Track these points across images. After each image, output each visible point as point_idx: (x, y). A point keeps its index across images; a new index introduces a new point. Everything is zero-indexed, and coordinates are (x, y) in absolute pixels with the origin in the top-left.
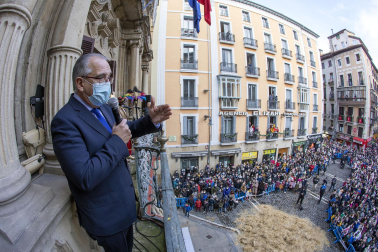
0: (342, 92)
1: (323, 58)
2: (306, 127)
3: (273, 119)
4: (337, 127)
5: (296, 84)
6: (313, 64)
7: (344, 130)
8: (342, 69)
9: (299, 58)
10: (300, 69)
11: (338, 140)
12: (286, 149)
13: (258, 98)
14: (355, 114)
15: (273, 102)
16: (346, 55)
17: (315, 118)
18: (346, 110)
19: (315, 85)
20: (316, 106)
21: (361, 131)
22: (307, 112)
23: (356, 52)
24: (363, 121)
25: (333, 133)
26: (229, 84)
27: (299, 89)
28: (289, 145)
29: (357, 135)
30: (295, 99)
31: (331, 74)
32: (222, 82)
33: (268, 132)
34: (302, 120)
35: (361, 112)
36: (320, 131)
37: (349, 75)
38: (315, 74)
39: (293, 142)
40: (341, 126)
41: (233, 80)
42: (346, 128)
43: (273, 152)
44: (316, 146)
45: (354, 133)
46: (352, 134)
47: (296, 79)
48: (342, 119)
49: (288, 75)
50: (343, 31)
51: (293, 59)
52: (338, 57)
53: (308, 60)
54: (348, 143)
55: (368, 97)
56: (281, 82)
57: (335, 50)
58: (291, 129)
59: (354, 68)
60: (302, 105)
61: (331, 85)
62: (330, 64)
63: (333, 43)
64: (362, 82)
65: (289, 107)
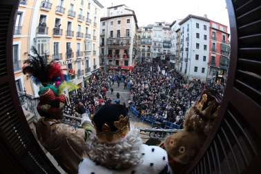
0: (111, 41)
1: (102, 20)
2: (90, 66)
3: (70, 65)
4: (107, 62)
5: (83, 39)
6: (95, 24)
7: (113, 63)
8: (113, 27)
9: (87, 21)
10: (87, 28)
11: (109, 70)
13: (60, 52)
14: (122, 53)
15: (69, 53)
16: (118, 19)
17: (94, 61)
18: (114, 51)
19: (95, 38)
20: (94, 51)
21: (126, 63)
22: (89, 56)
24: (128, 57)
25: (104, 66)
26: (42, 44)
27: (85, 42)
29: (124, 65)
30: (82, 49)
31: (104, 30)
32: (38, 43)
34: (87, 61)
35: (126, 51)
36: (98, 67)
37: (118, 31)
38: (96, 31)
39: (84, 78)
40: (111, 61)
41: (45, 41)
42: (115, 62)
45: (122, 64)
46: (120, 64)
47: (84, 36)
48: (111, 56)
49: (79, 33)
50: (122, 6)
51: (84, 22)
52: (112, 20)
53: (92, 22)
54: (118, 70)
55: (132, 43)
56: (74, 38)
57: (110, 16)
58: (81, 69)
59: (123, 27)
60: (86, 52)
61: (102, 37)
62: (104, 24)
63: (111, 12)
64: (128, 35)
65: (78, 55)
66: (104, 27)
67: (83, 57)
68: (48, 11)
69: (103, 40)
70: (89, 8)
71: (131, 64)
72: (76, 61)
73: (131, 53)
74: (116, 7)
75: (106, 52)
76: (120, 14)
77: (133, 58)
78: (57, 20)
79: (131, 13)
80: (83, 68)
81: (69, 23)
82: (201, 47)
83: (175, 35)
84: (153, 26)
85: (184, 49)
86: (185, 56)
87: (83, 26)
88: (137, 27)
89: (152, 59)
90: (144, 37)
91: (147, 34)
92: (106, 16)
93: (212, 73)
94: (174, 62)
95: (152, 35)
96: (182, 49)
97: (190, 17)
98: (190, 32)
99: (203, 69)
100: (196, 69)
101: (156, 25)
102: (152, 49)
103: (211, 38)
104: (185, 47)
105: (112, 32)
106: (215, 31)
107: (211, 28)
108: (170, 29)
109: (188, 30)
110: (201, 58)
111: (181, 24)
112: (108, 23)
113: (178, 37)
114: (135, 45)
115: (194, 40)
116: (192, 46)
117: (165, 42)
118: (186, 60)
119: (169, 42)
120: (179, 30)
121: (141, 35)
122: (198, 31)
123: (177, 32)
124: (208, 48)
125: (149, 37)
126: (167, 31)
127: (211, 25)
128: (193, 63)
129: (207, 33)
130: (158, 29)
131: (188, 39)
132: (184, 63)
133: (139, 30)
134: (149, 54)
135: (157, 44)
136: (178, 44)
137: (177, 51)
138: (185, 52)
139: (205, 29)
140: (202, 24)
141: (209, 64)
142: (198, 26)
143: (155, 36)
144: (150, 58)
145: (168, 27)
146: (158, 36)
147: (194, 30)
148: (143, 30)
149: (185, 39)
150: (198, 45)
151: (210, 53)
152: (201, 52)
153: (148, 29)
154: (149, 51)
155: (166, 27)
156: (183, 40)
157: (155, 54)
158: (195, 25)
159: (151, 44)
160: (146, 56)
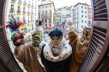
1: (39, 6)
2: (34, 27)
5: (30, 15)
8: (44, 9)
9: (32, 7)
10: (32, 10)
12: (30, 35)
14: (48, 21)
16: (46, 6)
18: (44, 20)
19: (36, 14)
22: (33, 23)
23: (51, 5)
24: (51, 22)
27: (31, 16)
28: (30, 34)
29: (49, 26)
30: (30, 20)
32: (10, 17)
34: (33, 25)
35: (50, 20)
37: (46, 11)
38: (36, 11)
41: (14, 16)
42: (45, 25)
43: (27, 37)
45: (48, 26)
46: (47, 26)
47: (31, 13)
49: (28, 12)
51: (31, 7)
52: (43, 6)
53: (35, 7)
54: (46, 29)
55: (52, 16)
56: (27, 14)
57: (42, 4)
59: (48, 9)
60: (32, 21)
61: (39, 14)
62: (40, 8)
63: (42, 2)
64: (51, 13)
65: (29, 22)
66: (40, 9)
67: (30, 23)
68: (14, 3)
69: (39, 16)
70: (33, 1)
71: (52, 25)
72: (27, 25)
73: (52, 20)
76: (47, 3)
77: (53, 23)
78: (19, 7)
79: (52, 3)
80: (31, 28)
81: (24, 8)
82: (84, 17)
83: (72, 12)
84: (62, 8)
85: (76, 18)
86: (77, 21)
87: (30, 9)
88: (55, 9)
89: (62, 23)
90: (58, 13)
91: (59, 12)
92: (40, 4)
95: (62, 12)
96: (75, 18)
97: (79, 4)
100: (82, 27)
101: (63, 8)
102: (62, 18)
103: (88, 12)
104: (77, 17)
105: (43, 11)
106: (90, 9)
107: (88, 8)
108: (69, 9)
109: (78, 9)
110: (84, 22)
111: (74, 7)
112: (42, 7)
113: (73, 13)
114: (54, 17)
115: (80, 14)
116: (80, 17)
117: (67, 15)
118: (78, 23)
119: (69, 15)
120: (74, 9)
121: (57, 12)
122: (82, 9)
123: (73, 10)
124: (87, 17)
125: (60, 13)
126: (68, 10)
127: (88, 7)
128: (81, 24)
129: (87, 10)
130: (64, 9)
131: (78, 13)
132: (76, 24)
133: (55, 10)
134: (60, 21)
135: (64, 16)
136: (73, 16)
137: (73, 19)
139: (86, 8)
140: (84, 6)
141: (88, 24)
142: (82, 7)
143: (63, 13)
144: (61, 23)
145: (69, 8)
146: (64, 13)
147: (80, 10)
148: (57, 10)
149: (76, 14)
150: (82, 16)
151: (88, 19)
152: (84, 19)
153: (60, 9)
154: (60, 19)
155: (68, 8)
156: (75, 14)
157: (63, 21)
158: (81, 7)
159: (61, 16)
160: (59, 22)
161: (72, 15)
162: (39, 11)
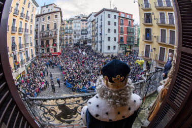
0: (43, 34)
1: (37, 16)
2: (29, 56)
3: (15, 57)
4: (41, 51)
5: (23, 34)
6: (32, 20)
7: (45, 51)
8: (45, 22)
9: (26, 18)
10: (26, 24)
11: (42, 57)
12: (24, 72)
13: (8, 46)
14: (51, 42)
15: (14, 47)
16: (48, 15)
17: (31, 50)
18: (45, 41)
19: (31, 32)
20: (31, 43)
21: (55, 50)
22: (28, 47)
23: (56, 14)
24: (56, 45)
25: (39, 55)
27: (25, 36)
28: (24, 69)
29: (53, 51)
30: (23, 42)
33: (15, 66)
34: (27, 52)
35: (54, 40)
36: (35, 56)
37: (48, 25)
38: (31, 26)
39: (26, 66)
40: (43, 50)
43: (20, 76)
44: (35, 64)
46: (50, 52)
47: (24, 30)
48: (43, 46)
49: (20, 28)
50: (52, 4)
51: (24, 19)
52: (44, 17)
53: (30, 18)
54: (49, 57)
55: (58, 33)
56: (17, 33)
57: (43, 13)
58: (23, 59)
59: (51, 22)
60: (26, 45)
61: (36, 30)
62: (37, 20)
63: (43, 10)
64: (56, 27)
65: (20, 47)
66: (38, 23)
67: (23, 49)
69: (37, 33)
70: (29, 7)
71: (59, 50)
72: (19, 53)
73: (58, 42)
74: (47, 6)
75: (39, 43)
76: (50, 11)
77: (60, 45)
79: (59, 10)
80: (24, 57)
81: (14, 20)
82: (112, 31)
83: (90, 24)
84: (73, 19)
85: (99, 34)
86: (99, 39)
87: (24, 22)
88: (62, 21)
89: (73, 45)
90: (67, 28)
91: (69, 26)
92: (39, 13)
93: (121, 49)
94: (90, 44)
95: (73, 26)
96: (97, 34)
97: (104, 10)
98: (103, 21)
99: (115, 47)
100: (109, 47)
101: (76, 18)
102: (73, 37)
103: (120, 24)
104: (99, 32)
105: (43, 26)
106: (123, 19)
107: (120, 17)
108: (86, 20)
109: (101, 20)
110: (112, 39)
111: (95, 16)
112: (41, 19)
113: (93, 26)
114: (60, 35)
115: (106, 27)
116: (105, 31)
117: (82, 30)
118: (101, 42)
119: (86, 30)
120: (94, 20)
121: (65, 27)
122: (109, 20)
123: (92, 22)
124: (117, 31)
125: (71, 28)
126: (84, 22)
127: (120, 14)
128: (106, 43)
129: (117, 21)
130: (78, 21)
131: (101, 26)
132: (99, 44)
133: (63, 23)
134: (70, 41)
135: (77, 32)
136: (93, 31)
137: (93, 36)
138: (99, 36)
139: (115, 17)
140: (112, 14)
141: (118, 43)
142: (109, 16)
143: (75, 27)
144: (71, 44)
145: (85, 19)
146: (77, 26)
147: (106, 19)
148: (66, 23)
149: (99, 27)
150: (109, 30)
151: (119, 35)
152: (112, 35)
153: (70, 21)
154: (70, 38)
155: (83, 19)
156: (97, 28)
157: (75, 40)
158: (107, 16)
159: (72, 33)
160: (68, 43)
161: (90, 30)
162: (37, 25)
